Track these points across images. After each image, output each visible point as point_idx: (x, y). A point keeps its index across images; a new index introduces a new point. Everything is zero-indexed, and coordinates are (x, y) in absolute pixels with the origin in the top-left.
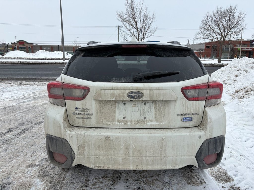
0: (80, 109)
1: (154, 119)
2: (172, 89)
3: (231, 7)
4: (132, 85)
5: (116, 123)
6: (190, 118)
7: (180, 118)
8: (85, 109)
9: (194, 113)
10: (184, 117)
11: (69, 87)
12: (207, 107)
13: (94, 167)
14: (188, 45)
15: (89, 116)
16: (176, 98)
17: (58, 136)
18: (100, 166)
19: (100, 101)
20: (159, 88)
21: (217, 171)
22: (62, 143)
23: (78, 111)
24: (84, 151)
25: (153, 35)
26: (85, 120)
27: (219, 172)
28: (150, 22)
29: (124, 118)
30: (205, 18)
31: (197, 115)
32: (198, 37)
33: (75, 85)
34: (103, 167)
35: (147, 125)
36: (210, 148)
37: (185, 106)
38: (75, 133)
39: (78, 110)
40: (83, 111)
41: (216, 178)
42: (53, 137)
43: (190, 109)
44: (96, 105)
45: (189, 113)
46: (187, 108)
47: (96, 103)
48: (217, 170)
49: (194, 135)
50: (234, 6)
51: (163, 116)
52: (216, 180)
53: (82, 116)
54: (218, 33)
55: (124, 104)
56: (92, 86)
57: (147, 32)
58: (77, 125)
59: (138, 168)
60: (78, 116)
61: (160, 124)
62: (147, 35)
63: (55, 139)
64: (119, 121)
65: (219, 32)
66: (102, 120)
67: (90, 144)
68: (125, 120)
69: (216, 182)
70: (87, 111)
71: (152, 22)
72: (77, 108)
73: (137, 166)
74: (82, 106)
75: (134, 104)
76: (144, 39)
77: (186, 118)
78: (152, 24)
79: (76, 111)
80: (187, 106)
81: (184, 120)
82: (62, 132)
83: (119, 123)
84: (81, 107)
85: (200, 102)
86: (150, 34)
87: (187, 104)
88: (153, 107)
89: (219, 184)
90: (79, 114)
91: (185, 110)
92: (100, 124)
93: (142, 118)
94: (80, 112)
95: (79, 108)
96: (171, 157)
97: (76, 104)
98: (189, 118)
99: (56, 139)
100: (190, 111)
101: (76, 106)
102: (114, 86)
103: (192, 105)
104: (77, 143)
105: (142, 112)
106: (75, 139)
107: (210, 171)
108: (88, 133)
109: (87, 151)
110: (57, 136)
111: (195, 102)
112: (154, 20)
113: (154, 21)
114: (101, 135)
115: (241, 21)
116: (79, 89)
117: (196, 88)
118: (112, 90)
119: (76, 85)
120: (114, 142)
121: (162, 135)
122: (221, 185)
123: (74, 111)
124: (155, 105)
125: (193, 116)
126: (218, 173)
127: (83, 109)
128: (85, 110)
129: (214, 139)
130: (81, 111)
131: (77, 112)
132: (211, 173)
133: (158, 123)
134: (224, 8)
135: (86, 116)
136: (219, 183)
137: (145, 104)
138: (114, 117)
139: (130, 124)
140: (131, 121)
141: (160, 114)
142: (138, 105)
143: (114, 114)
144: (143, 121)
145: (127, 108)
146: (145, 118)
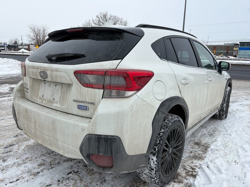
1: (58, 102)
2: (66, 71)
4: (42, 65)
5: (38, 99)
6: (86, 106)
7: (76, 104)
9: (89, 101)
10: (79, 104)
12: (105, 98)
15: (28, 91)
16: (70, 81)
19: (34, 78)
20: (57, 69)
26: (27, 93)
29: (43, 96)
31: (92, 105)
35: (53, 106)
36: (91, 146)
37: (80, 92)
43: (85, 96)
44: (30, 82)
45: (84, 100)
46: (81, 95)
47: (30, 80)
49: (78, 125)
51: (65, 99)
53: (26, 90)
55: (45, 83)
59: (43, 144)
61: (61, 107)
64: (40, 98)
66: (32, 95)
67: (21, 112)
68: (43, 98)
70: (27, 86)
73: (43, 142)
74: (26, 82)
75: (49, 84)
77: (81, 106)
80: (81, 92)
81: (79, 107)
83: (39, 100)
85: (97, 90)
87: (81, 90)
88: (60, 90)
91: (80, 97)
92: (32, 99)
93: (52, 99)
96: (60, 143)
98: (84, 106)
100: (85, 98)
103: (87, 92)
104: (17, 110)
105: (53, 93)
106: (16, 106)
109: (20, 118)
111: (90, 89)
114: (24, 106)
117: (89, 73)
118: (33, 69)
120: (29, 114)
121: (53, 117)
124: (62, 87)
125: (89, 105)
129: (97, 136)
130: (25, 85)
133: (60, 106)
137: (56, 85)
138: (38, 94)
139: (44, 102)
140: (46, 100)
141: (64, 97)
142: (52, 86)
143: (39, 91)
144: (52, 102)
145: (45, 87)
146: (54, 99)
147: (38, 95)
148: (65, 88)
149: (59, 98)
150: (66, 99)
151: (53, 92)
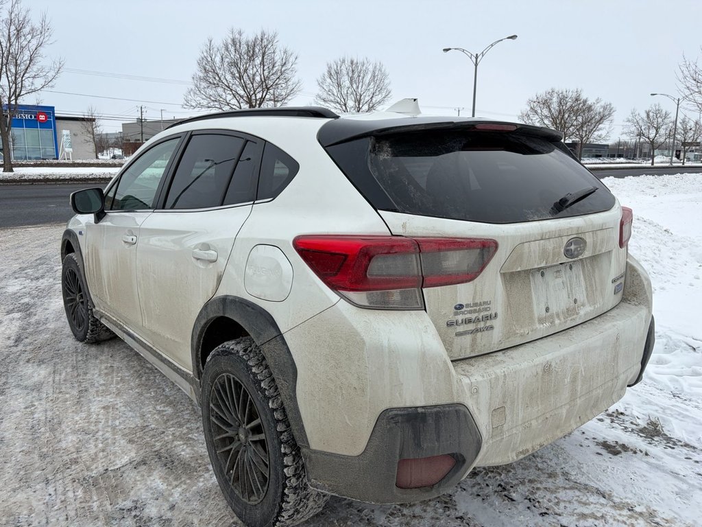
0: (468, 305)
1: (586, 301)
3: (263, 34)
5: (538, 326)
7: (613, 288)
8: (480, 304)
10: (616, 284)
11: (443, 247)
13: (515, 458)
14: (142, 122)
15: (489, 323)
17: (439, 403)
18: (524, 448)
22: (458, 417)
23: (463, 313)
24: (503, 422)
25: (52, 87)
26: (479, 334)
28: (34, 43)
29: (547, 310)
30: (205, 54)
32: (194, 104)
33: (458, 240)
34: (531, 448)
35: (581, 317)
38: (483, 377)
39: (464, 309)
40: (475, 311)
42: (420, 410)
44: (503, 287)
45: (620, 273)
50: (271, 34)
51: (594, 289)
53: (471, 327)
54: (242, 97)
55: (543, 274)
56: (503, 237)
57: (26, 75)
58: (456, 355)
60: (461, 329)
62: (26, 83)
63: (431, 413)
64: (541, 321)
65: (242, 93)
66: (515, 326)
67: (516, 396)
68: (548, 314)
70: (486, 310)
71: (40, 45)
72: (461, 306)
73: (580, 417)
74: (474, 298)
76: (19, 95)
77: (618, 286)
78: (41, 50)
79: (456, 314)
81: (616, 291)
82: (455, 383)
83: (542, 326)
84: (470, 301)
86: (39, 83)
88: (581, 272)
90: (467, 321)
92: (510, 339)
93: (572, 303)
94: (468, 316)
95: (466, 305)
96: (622, 376)
97: (458, 294)
99: (437, 414)
101: (457, 302)
102: (545, 231)
104: (490, 406)
105: (569, 289)
106: (484, 395)
108: (511, 367)
109: (508, 418)
110: (434, 403)
112: (46, 39)
113: (49, 42)
114: (536, 364)
115: (288, 72)
116: (474, 248)
119: (461, 238)
120: (557, 372)
123: (452, 318)
124: (583, 266)
127: (476, 305)
128: (482, 307)
130: (470, 312)
131: (460, 318)
133: (592, 308)
134: (249, 35)
135: (482, 325)
137: (571, 268)
138: (531, 311)
139: (557, 322)
140: (558, 315)
141: (591, 285)
142: (563, 273)
143: (531, 304)
144: (574, 309)
145: (547, 284)
146: (575, 301)
147: (531, 318)
148: (589, 265)
149: (585, 292)
150: (596, 287)
151: (569, 286)
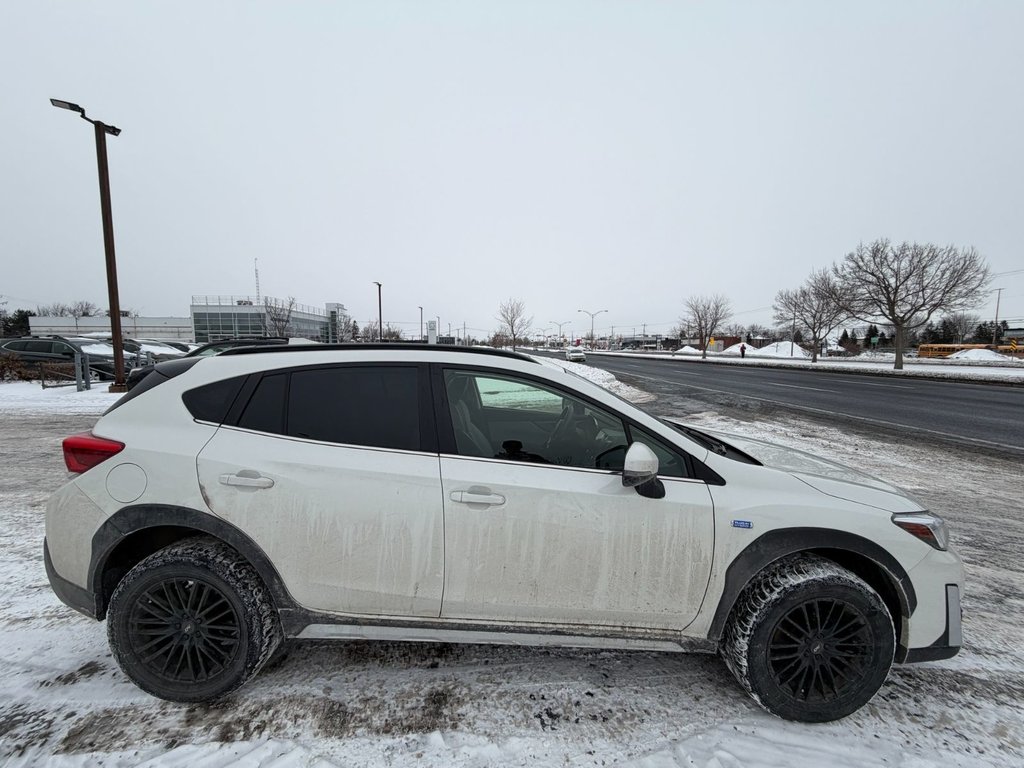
21: (128, 730)
27: (118, 735)
41: (109, 715)
48: (130, 733)
52: (105, 711)
69: (101, 708)
89: (89, 710)
107: (146, 712)
122: (83, 713)
126: (118, 731)
132: (136, 710)
136: (92, 712)
